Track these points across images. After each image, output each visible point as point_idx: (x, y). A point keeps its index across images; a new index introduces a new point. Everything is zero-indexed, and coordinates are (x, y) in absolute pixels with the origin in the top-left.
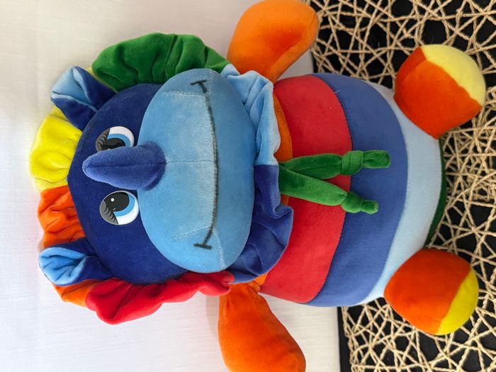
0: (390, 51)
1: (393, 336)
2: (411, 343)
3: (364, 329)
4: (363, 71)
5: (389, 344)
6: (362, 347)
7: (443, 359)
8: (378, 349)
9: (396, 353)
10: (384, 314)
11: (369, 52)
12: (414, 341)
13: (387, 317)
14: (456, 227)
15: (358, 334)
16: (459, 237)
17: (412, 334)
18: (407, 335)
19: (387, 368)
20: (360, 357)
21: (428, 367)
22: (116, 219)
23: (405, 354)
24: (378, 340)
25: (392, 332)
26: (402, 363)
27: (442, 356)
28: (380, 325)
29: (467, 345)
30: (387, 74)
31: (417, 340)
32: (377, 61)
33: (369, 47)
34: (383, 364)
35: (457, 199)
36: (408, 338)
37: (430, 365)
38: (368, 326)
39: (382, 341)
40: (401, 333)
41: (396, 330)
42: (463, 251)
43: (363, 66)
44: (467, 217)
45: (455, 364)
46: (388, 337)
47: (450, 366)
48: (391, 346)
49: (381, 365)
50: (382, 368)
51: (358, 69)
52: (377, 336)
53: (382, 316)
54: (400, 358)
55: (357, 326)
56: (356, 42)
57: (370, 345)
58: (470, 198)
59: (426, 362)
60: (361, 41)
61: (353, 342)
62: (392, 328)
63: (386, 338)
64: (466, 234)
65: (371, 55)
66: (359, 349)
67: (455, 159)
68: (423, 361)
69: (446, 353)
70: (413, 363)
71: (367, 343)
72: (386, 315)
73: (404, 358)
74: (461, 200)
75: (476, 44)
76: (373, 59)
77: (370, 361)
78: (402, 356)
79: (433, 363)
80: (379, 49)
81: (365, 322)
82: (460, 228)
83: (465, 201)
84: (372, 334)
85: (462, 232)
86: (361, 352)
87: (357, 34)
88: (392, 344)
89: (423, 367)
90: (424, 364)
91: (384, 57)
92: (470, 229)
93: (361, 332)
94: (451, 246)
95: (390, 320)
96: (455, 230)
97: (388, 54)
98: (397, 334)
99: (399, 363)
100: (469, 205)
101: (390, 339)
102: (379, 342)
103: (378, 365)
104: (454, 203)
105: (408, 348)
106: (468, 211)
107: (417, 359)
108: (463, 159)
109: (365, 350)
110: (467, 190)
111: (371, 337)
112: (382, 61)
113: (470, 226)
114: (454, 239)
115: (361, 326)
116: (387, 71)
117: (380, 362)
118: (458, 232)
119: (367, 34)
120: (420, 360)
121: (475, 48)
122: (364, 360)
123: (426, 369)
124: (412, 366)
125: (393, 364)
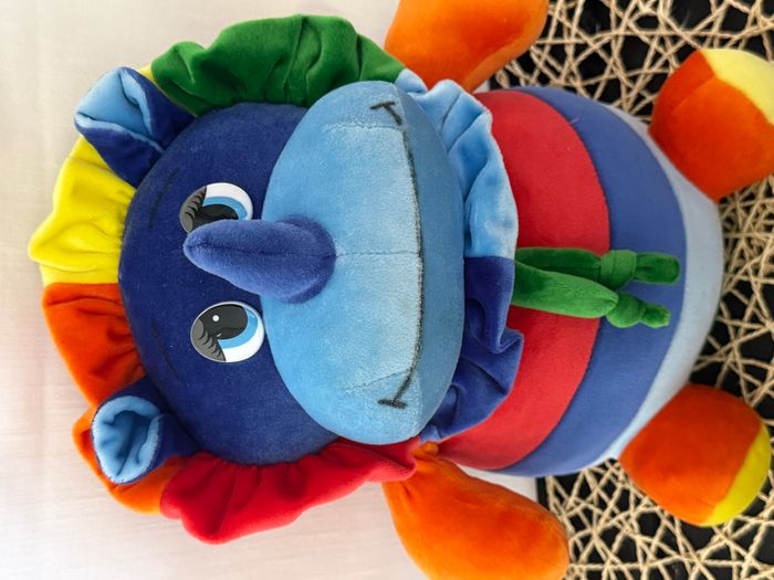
0: (617, 37)
1: (634, 512)
2: (665, 522)
3: (583, 504)
4: (572, 74)
5: (627, 527)
6: (581, 534)
7: (721, 545)
8: (609, 536)
9: (640, 540)
10: (616, 477)
11: (580, 41)
12: (671, 519)
13: (623, 483)
14: (737, 323)
15: (572, 513)
16: (743, 339)
19: (625, 567)
20: (577, 552)
21: (695, 560)
22: (221, 352)
23: (656, 541)
24: (607, 521)
25: (632, 506)
26: (651, 556)
27: (720, 540)
28: (610, 496)
29: (762, 518)
30: (612, 77)
32: (594, 55)
33: (581, 34)
34: (617, 561)
35: (740, 276)
36: (660, 515)
37: (698, 556)
38: (589, 499)
39: (614, 522)
40: (648, 506)
41: (638, 501)
42: (752, 362)
43: (572, 64)
44: (757, 306)
45: (742, 552)
46: (625, 514)
47: (733, 556)
48: (630, 529)
49: (613, 563)
50: (616, 567)
51: (564, 71)
52: (606, 514)
53: (613, 481)
54: (646, 548)
55: (571, 500)
56: (560, 25)
57: (595, 531)
58: (761, 274)
59: (691, 552)
60: (567, 24)
62: (632, 498)
63: (621, 516)
64: (755, 334)
65: (585, 46)
66: (576, 538)
67: (734, 210)
68: (687, 551)
69: (726, 534)
70: (668, 556)
71: (588, 526)
72: (621, 477)
73: (653, 548)
74: (745, 278)
75: (762, 18)
76: (588, 52)
77: (595, 557)
78: (649, 545)
79: (705, 552)
80: (598, 36)
81: (585, 491)
82: (745, 325)
83: (753, 279)
84: (596, 511)
85: (749, 331)
86: (579, 544)
87: (561, 13)
88: (632, 526)
89: (686, 561)
90: (689, 556)
91: (607, 48)
92: (763, 324)
93: (578, 510)
94: (731, 355)
95: (627, 486)
96: (737, 329)
97: (613, 43)
98: (641, 509)
99: (645, 556)
100: (759, 286)
101: (628, 518)
102: (609, 525)
103: (608, 563)
104: (733, 284)
105: (660, 531)
106: (758, 296)
107: (675, 548)
108: (748, 209)
109: (586, 540)
110: (755, 260)
111: (595, 517)
112: (602, 54)
113: (762, 320)
114: (735, 344)
115: (579, 500)
116: (612, 71)
117: (612, 557)
118: (742, 331)
119: (578, 12)
120: (682, 549)
121: (760, 24)
122: (584, 556)
123: (692, 565)
124: (667, 560)
125: (635, 560)
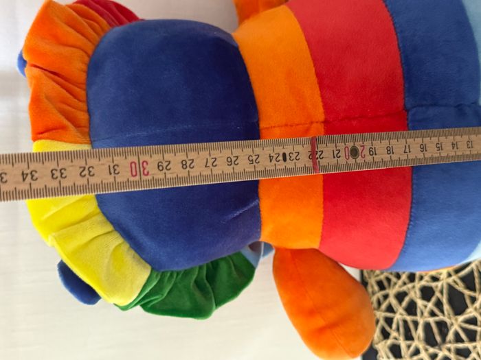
1: (418, 284)
2: (438, 294)
5: (413, 293)
6: (383, 292)
8: (400, 297)
9: (420, 302)
12: (441, 292)
15: (378, 278)
17: (439, 284)
18: (433, 284)
19: (409, 318)
20: (379, 303)
21: (454, 321)
23: (430, 305)
24: (400, 287)
25: (417, 280)
26: (426, 314)
27: (471, 312)
31: (445, 291)
34: (404, 313)
36: (435, 289)
39: (405, 288)
40: (427, 281)
41: (421, 278)
46: (412, 284)
49: (401, 314)
50: (403, 317)
52: (400, 282)
54: (423, 308)
57: (392, 292)
59: (452, 317)
61: (372, 287)
63: (410, 285)
66: (380, 294)
68: (449, 315)
69: (476, 309)
70: (437, 316)
71: (388, 288)
73: (428, 309)
77: (390, 309)
78: (426, 307)
79: (461, 318)
84: (394, 279)
86: (381, 299)
88: (415, 293)
90: (450, 318)
93: (382, 277)
98: (423, 283)
99: (422, 313)
102: (401, 289)
103: (398, 314)
105: (434, 299)
107: (442, 311)
109: (386, 297)
111: (392, 283)
117: (401, 311)
120: (446, 312)
122: (384, 306)
123: (452, 324)
124: (436, 319)
125: (415, 314)
